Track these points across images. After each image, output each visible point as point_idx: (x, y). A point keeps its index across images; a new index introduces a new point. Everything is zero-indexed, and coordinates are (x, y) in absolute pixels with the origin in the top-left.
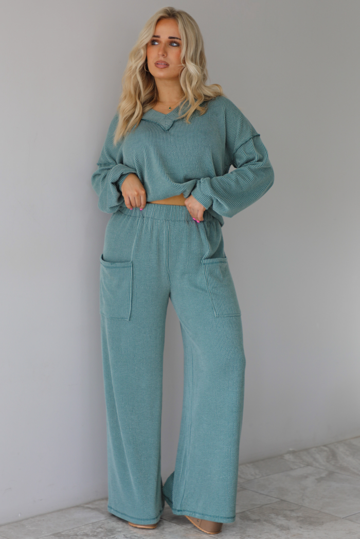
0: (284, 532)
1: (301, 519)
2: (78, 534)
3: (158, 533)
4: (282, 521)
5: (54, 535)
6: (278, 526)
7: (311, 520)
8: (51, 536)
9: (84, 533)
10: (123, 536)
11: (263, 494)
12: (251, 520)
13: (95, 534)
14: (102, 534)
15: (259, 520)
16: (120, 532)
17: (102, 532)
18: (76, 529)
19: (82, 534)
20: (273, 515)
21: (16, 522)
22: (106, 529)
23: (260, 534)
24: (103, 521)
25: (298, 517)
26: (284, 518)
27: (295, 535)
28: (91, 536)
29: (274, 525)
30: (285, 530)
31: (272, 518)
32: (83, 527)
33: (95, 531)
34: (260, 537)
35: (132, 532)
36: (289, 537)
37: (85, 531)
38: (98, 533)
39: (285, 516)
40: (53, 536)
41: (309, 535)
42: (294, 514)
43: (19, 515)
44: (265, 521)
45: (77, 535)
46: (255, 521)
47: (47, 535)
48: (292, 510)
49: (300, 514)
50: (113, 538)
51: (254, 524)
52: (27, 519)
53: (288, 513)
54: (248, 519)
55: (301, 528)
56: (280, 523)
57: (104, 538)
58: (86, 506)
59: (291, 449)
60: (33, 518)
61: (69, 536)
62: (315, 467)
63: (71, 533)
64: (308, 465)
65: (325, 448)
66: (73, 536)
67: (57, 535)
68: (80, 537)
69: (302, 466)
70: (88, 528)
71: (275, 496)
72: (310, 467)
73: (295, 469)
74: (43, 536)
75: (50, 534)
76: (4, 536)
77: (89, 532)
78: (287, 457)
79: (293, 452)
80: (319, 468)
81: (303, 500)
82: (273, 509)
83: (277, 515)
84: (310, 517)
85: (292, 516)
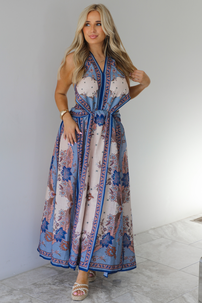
0: (150, 279)
4: (148, 273)
5: (33, 284)
7: (163, 272)
8: (32, 285)
9: (48, 283)
10: (68, 284)
12: (132, 273)
13: (54, 283)
14: (58, 283)
16: (66, 282)
17: (57, 282)
18: (44, 281)
20: (144, 270)
21: (13, 277)
22: (59, 280)
23: (138, 281)
24: (57, 275)
25: (157, 270)
27: (155, 281)
28: (52, 285)
29: (145, 275)
31: (143, 271)
32: (47, 279)
33: (54, 282)
34: (137, 283)
35: (73, 282)
36: (152, 282)
38: (55, 283)
39: (150, 270)
40: (33, 285)
41: (162, 281)
43: (14, 273)
44: (140, 273)
45: (45, 284)
47: (29, 284)
48: (154, 266)
49: (158, 268)
50: (63, 285)
51: (134, 275)
52: (18, 275)
53: (151, 268)
55: (158, 277)
57: (59, 286)
58: (48, 266)
59: (152, 227)
60: (21, 274)
61: (41, 285)
62: (166, 238)
63: (42, 283)
64: (162, 237)
65: (171, 226)
66: (43, 284)
67: (35, 284)
68: (46, 285)
69: (159, 237)
70: (50, 280)
71: (145, 258)
72: (162, 238)
73: (155, 240)
74: (28, 285)
75: (31, 284)
76: (8, 285)
77: (51, 282)
78: (150, 232)
79: (154, 229)
80: (167, 239)
81: (159, 259)
82: (144, 266)
83: (146, 269)
84: (163, 270)
85: (153, 269)
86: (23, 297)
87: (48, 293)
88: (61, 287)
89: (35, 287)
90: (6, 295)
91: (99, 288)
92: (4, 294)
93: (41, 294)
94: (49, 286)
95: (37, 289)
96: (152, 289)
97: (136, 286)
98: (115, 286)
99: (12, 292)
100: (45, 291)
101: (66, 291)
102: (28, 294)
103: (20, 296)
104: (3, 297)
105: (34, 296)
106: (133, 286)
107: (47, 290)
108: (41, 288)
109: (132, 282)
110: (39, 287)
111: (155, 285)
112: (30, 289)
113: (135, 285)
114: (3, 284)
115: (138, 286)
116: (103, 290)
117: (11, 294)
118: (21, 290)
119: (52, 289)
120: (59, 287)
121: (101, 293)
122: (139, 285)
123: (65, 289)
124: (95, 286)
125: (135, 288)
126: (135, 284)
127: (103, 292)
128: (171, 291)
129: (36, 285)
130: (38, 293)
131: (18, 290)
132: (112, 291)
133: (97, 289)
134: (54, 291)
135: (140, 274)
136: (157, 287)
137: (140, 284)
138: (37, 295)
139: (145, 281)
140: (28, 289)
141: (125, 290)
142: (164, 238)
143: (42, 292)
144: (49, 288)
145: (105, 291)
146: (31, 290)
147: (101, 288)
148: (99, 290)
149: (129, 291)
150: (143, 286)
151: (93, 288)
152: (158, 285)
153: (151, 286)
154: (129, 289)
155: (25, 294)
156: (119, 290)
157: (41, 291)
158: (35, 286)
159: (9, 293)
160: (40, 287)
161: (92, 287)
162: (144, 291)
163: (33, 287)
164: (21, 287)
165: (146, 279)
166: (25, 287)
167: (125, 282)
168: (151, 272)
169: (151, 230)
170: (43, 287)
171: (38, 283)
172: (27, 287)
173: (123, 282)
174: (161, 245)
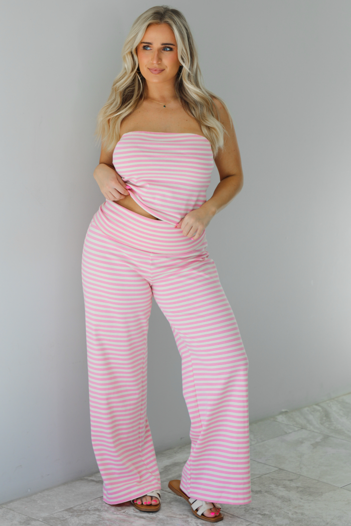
0: (286, 503)
1: (301, 489)
2: (89, 509)
4: (282, 492)
5: (66, 510)
6: (279, 498)
7: (310, 490)
8: (65, 512)
9: (95, 507)
11: (261, 463)
13: (106, 509)
14: (113, 509)
15: (260, 492)
18: (86, 504)
19: (93, 509)
20: (273, 486)
21: (26, 497)
23: (263, 507)
25: (298, 487)
26: (283, 489)
27: (296, 507)
28: (103, 511)
29: (276, 496)
30: (286, 501)
32: (93, 501)
33: (105, 506)
34: (263, 510)
36: (291, 509)
37: (95, 506)
38: (108, 507)
39: (285, 487)
40: (66, 512)
41: (309, 506)
42: (293, 484)
43: (29, 490)
44: (266, 492)
45: (89, 511)
46: (257, 492)
47: (60, 510)
48: (291, 480)
49: (299, 484)
50: (124, 512)
51: (256, 495)
52: (36, 494)
53: (288, 483)
55: (302, 499)
56: (281, 494)
57: (115, 513)
58: (91, 478)
59: (283, 410)
60: (41, 492)
61: (82, 511)
62: (310, 430)
63: (83, 508)
64: (302, 428)
65: (319, 408)
66: (85, 511)
67: (70, 510)
69: (297, 429)
70: (98, 503)
71: (273, 465)
72: (304, 430)
73: (289, 433)
74: (56, 511)
75: (63, 509)
76: (19, 512)
77: (100, 507)
78: (280, 419)
79: (286, 412)
80: (313, 431)
81: (301, 468)
82: (273, 479)
83: (277, 485)
84: (309, 487)
85: (291, 486)
88: (119, 516)
89: (72, 516)
94: (98, 513)
95: (75, 518)
96: (292, 520)
97: (262, 515)
99: (29, 524)
100: (90, 523)
101: (129, 522)
106: (256, 514)
107: (94, 520)
108: (82, 517)
109: (253, 509)
110: (78, 516)
111: (296, 513)
112: (62, 519)
113: (259, 514)
114: (10, 509)
115: (264, 515)
118: (46, 520)
119: (103, 519)
120: (116, 516)
122: (267, 513)
123: (127, 519)
124: (184, 515)
125: (259, 518)
126: (259, 512)
128: (327, 524)
129: (72, 512)
131: (41, 520)
134: (107, 522)
135: (266, 494)
136: (302, 517)
137: (269, 511)
139: (278, 507)
140: (58, 518)
141: (242, 521)
142: (306, 429)
143: (86, 524)
144: (98, 518)
145: (203, 523)
146: (64, 520)
148: (193, 522)
149: (248, 523)
150: (274, 516)
151: (181, 517)
152: (302, 514)
153: (290, 515)
154: (248, 519)
156: (230, 522)
157: (82, 522)
158: (71, 514)
160: (80, 515)
161: (178, 516)
162: (277, 523)
163: (67, 515)
164: (45, 514)
165: (279, 503)
166: (52, 515)
167: (240, 507)
168: (287, 491)
169: (281, 416)
170: (86, 515)
171: (75, 509)
172: (55, 514)
173: (235, 508)
174: (302, 442)
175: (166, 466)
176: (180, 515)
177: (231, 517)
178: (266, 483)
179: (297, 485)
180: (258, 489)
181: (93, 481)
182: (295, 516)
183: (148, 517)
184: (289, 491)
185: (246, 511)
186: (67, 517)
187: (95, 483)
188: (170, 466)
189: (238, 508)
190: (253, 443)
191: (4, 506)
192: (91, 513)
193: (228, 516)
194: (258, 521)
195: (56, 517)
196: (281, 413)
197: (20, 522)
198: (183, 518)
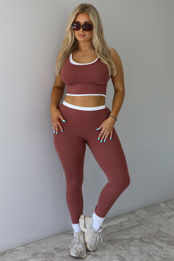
0: (160, 249)
1: (168, 242)
3: (102, 249)
4: (159, 243)
5: (55, 249)
6: (157, 246)
7: (173, 243)
11: (150, 227)
12: (145, 242)
15: (148, 243)
18: (64, 246)
20: (155, 240)
21: (37, 241)
23: (149, 251)
25: (167, 241)
26: (160, 241)
30: (160, 248)
31: (155, 241)
32: (68, 245)
34: (149, 252)
36: (162, 252)
39: (161, 240)
41: (172, 251)
42: (165, 239)
43: (38, 238)
44: (151, 243)
46: (147, 243)
48: (164, 237)
49: (168, 239)
51: (146, 244)
52: (42, 240)
53: (162, 238)
54: (144, 242)
55: (168, 247)
56: (158, 244)
58: (69, 232)
59: (163, 201)
60: (44, 239)
61: (62, 250)
63: (63, 248)
64: (172, 210)
66: (64, 250)
67: (56, 249)
68: (67, 250)
69: (169, 210)
71: (156, 229)
72: (172, 211)
73: (165, 212)
74: (50, 249)
75: (53, 248)
76: (32, 249)
78: (162, 205)
79: (164, 202)
81: (169, 231)
82: (155, 236)
83: (157, 239)
84: (172, 241)
85: (164, 240)
86: (45, 260)
87: (68, 258)
89: (57, 252)
90: (31, 258)
91: (114, 255)
92: (29, 257)
93: (62, 258)
95: (58, 253)
96: (163, 259)
98: (128, 254)
99: (36, 256)
100: (65, 256)
102: (50, 257)
103: (43, 259)
104: (28, 259)
105: (55, 260)
106: (145, 254)
107: (67, 254)
108: (62, 253)
109: (144, 252)
110: (60, 252)
111: (165, 254)
112: (52, 253)
113: (147, 254)
114: (29, 247)
115: (149, 255)
116: (117, 257)
117: (35, 257)
118: (44, 254)
121: (116, 260)
122: (151, 254)
124: (110, 254)
125: (146, 256)
126: (147, 253)
127: (118, 259)
129: (57, 250)
130: (59, 258)
131: (42, 253)
132: (126, 258)
133: (112, 256)
135: (151, 244)
136: (167, 257)
137: (151, 253)
138: (58, 259)
139: (156, 251)
140: (50, 253)
141: (138, 258)
143: (63, 257)
145: (119, 259)
146: (53, 254)
147: (115, 256)
148: (114, 258)
149: (141, 259)
150: (154, 256)
151: (109, 255)
152: (168, 255)
153: (162, 256)
155: (47, 258)
156: (132, 259)
157: (61, 256)
158: (57, 251)
159: (33, 256)
161: (107, 254)
162: (155, 260)
163: (54, 252)
164: (44, 251)
165: (157, 249)
166: (47, 251)
167: (138, 251)
168: (162, 242)
169: (162, 203)
170: (63, 252)
171: (59, 248)
172: (49, 251)
173: (135, 251)
174: (171, 217)
175: (105, 228)
176: (109, 253)
177: (133, 256)
178: (151, 238)
179: (167, 240)
180: (148, 241)
181: (69, 234)
182: (164, 256)
183: (93, 254)
184: (163, 243)
185: (141, 252)
186: (55, 253)
187: (70, 235)
188: (107, 227)
189: (137, 251)
190: (147, 217)
191: (26, 246)
192: (66, 251)
193: (131, 255)
194: (146, 258)
195: (49, 252)
196: (163, 202)
197: (32, 254)
198: (110, 255)
